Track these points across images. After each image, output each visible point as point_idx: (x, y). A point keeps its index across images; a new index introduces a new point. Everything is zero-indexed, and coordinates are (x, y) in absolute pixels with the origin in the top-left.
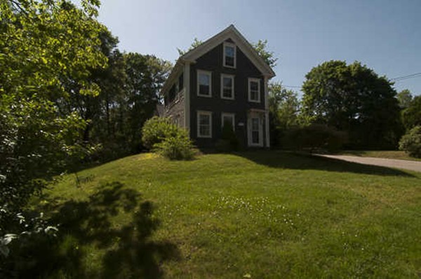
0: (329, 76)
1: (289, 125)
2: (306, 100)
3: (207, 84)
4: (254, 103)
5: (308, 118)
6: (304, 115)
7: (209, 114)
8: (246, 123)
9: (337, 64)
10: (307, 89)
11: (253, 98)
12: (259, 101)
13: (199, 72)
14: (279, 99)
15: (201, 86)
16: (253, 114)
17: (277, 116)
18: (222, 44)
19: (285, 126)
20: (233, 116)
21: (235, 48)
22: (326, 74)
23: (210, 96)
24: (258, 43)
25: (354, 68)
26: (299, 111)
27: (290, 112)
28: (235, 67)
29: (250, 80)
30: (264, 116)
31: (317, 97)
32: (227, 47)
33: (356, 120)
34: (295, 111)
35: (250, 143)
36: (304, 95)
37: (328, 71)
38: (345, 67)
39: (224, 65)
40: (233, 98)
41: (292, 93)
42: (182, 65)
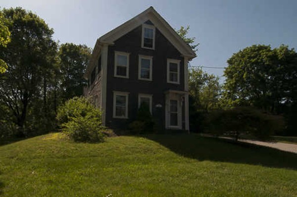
0: (253, 60)
1: (210, 108)
2: (229, 85)
3: (124, 66)
4: (173, 84)
5: (230, 102)
6: (226, 98)
7: (126, 95)
8: (164, 104)
9: (261, 48)
10: (229, 74)
11: (172, 80)
12: (178, 83)
13: (117, 54)
14: (200, 83)
15: (118, 67)
16: (171, 95)
17: (198, 99)
18: (141, 26)
19: (206, 109)
20: (150, 97)
21: (154, 30)
22: (250, 58)
23: (127, 77)
24: (180, 29)
25: (281, 51)
26: (221, 95)
27: (212, 96)
28: (153, 48)
29: (169, 61)
30: (184, 98)
31: (240, 81)
32: (145, 29)
33: (283, 104)
34: (217, 95)
35: (168, 125)
36: (226, 80)
37: (252, 55)
38: (269, 51)
39: (142, 46)
40: (151, 79)
41: (214, 77)
42: (100, 46)
